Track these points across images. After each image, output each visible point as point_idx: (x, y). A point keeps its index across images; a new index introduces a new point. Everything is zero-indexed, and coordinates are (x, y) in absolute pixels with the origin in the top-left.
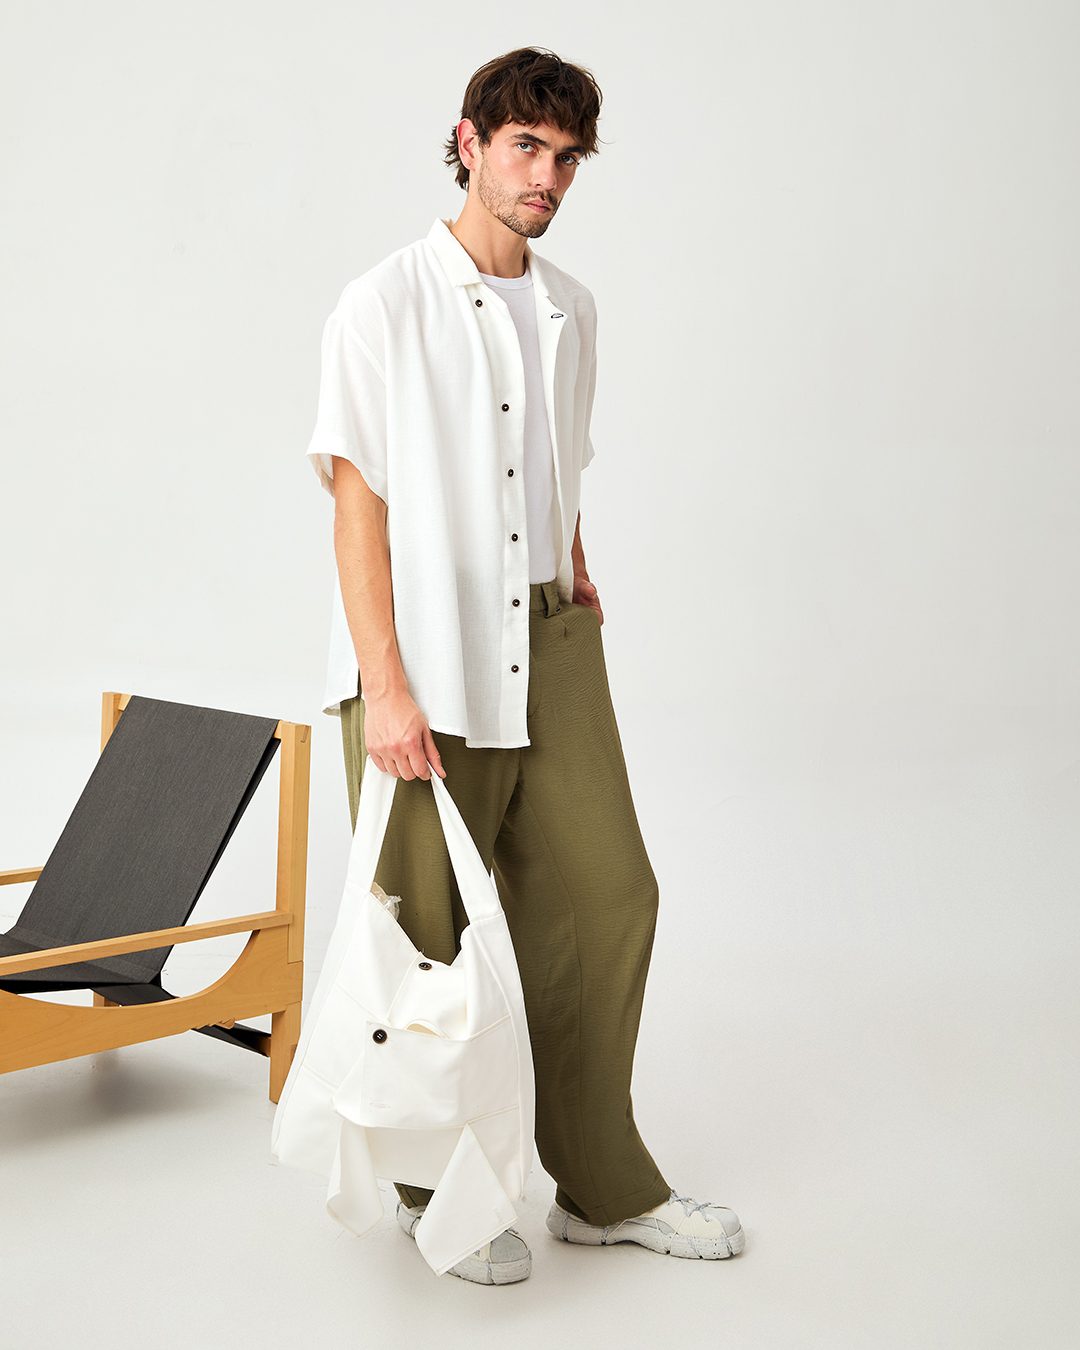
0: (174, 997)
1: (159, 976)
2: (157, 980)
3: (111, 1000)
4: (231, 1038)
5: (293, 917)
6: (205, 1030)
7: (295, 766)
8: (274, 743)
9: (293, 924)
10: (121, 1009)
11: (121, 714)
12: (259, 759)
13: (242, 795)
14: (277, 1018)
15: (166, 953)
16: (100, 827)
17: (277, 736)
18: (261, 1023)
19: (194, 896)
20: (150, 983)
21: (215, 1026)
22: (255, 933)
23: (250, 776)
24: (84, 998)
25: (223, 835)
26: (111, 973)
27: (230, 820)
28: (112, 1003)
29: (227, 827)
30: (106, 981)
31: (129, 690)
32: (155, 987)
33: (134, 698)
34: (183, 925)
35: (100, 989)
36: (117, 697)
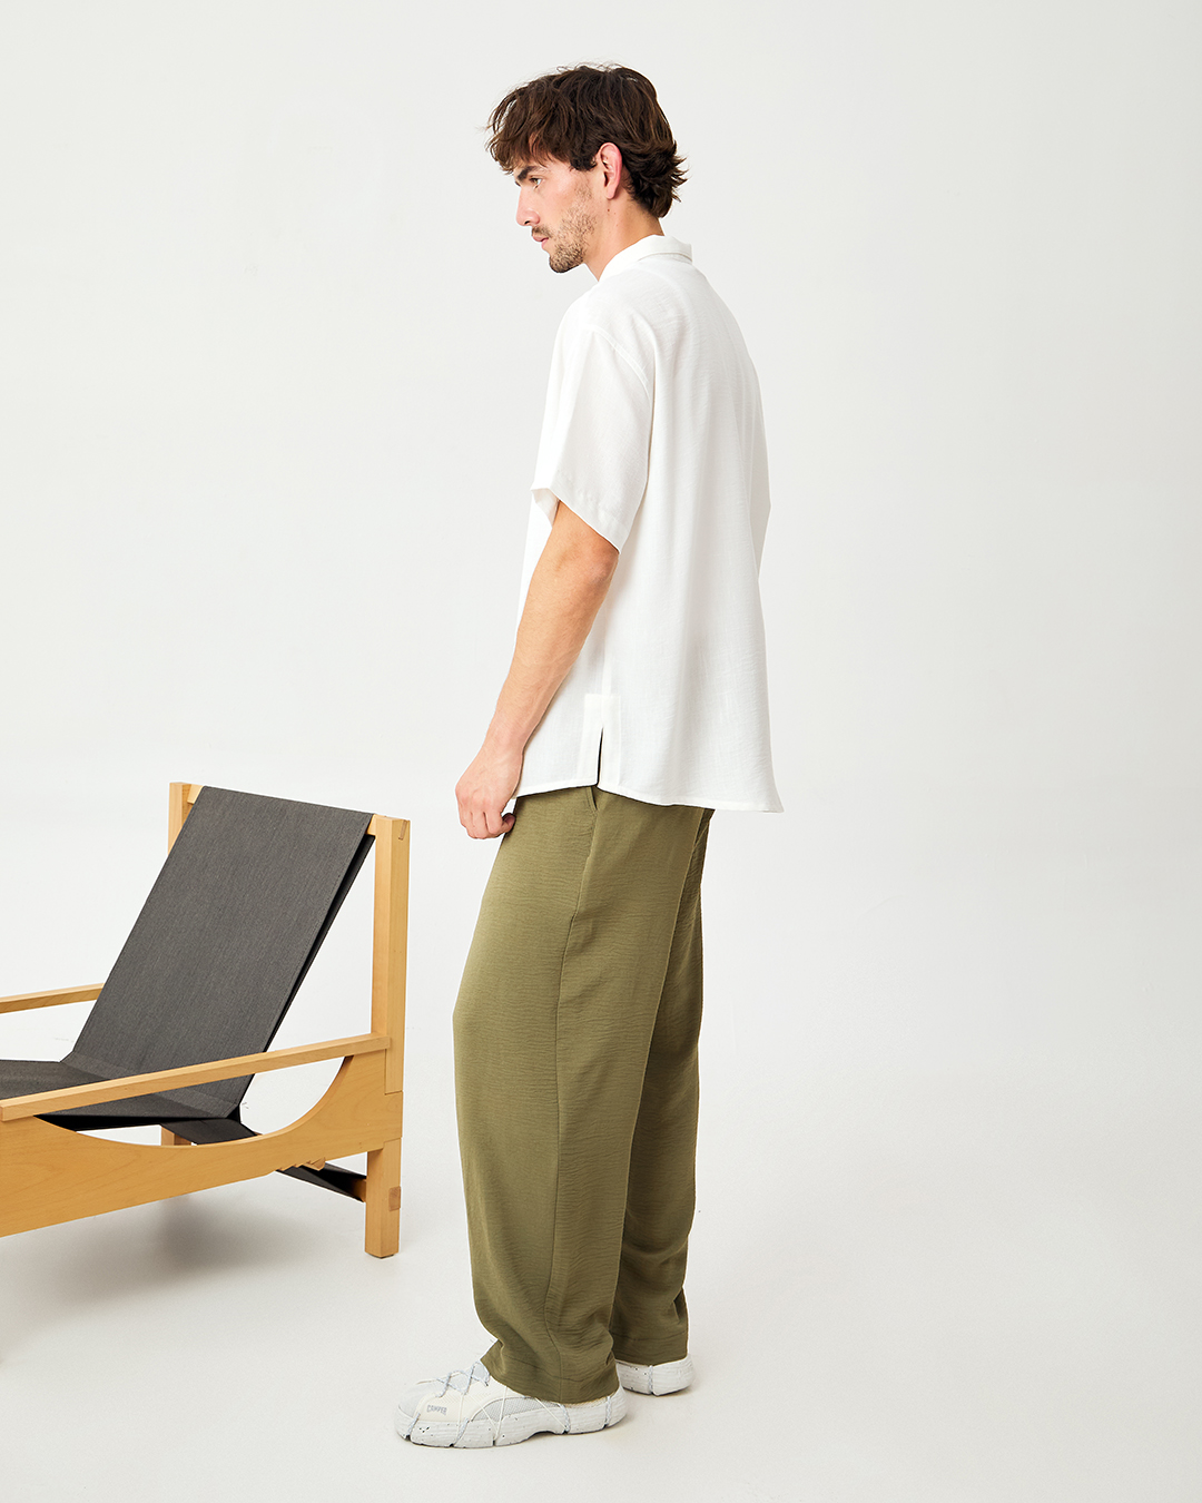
0: (254, 1134)
1: (238, 1109)
2: (235, 1115)
3: (182, 1137)
4: (320, 1180)
5: (391, 1040)
6: (292, 1172)
7: (392, 867)
8: (367, 840)
9: (391, 1049)
10: (194, 1148)
11: (191, 807)
12: (350, 859)
13: (331, 900)
14: (373, 1157)
15: (246, 1083)
16: (168, 938)
17: (371, 832)
18: (355, 1163)
19: (277, 1017)
20: (229, 1117)
21: (302, 1167)
22: (348, 1060)
23: (341, 879)
24: (151, 1135)
25: (310, 947)
26: (183, 1107)
27: (317, 930)
28: (183, 1140)
29: (314, 937)
30: (177, 1115)
31: (200, 779)
32: (233, 1123)
33: (205, 789)
34: (265, 1050)
35: (170, 1125)
36: (186, 788)
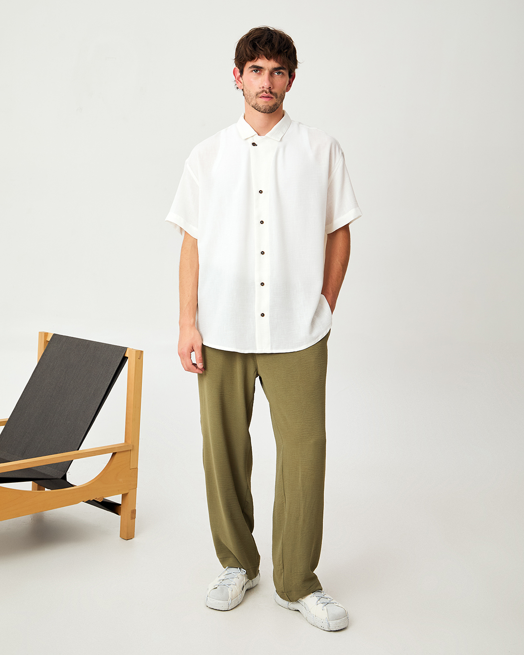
0: (72, 486)
1: (65, 475)
2: (65, 477)
3: (41, 485)
4: (101, 506)
5: (133, 446)
6: (89, 502)
7: (135, 371)
8: (125, 359)
9: (133, 449)
10: (47, 492)
11: (48, 343)
12: (117, 367)
13: (108, 385)
14: (124, 496)
15: (70, 463)
16: (37, 400)
17: (126, 355)
18: (117, 499)
19: (84, 435)
20: (61, 479)
21: (94, 500)
22: (114, 454)
23: (113, 376)
24: (27, 486)
25: (98, 405)
26: (42, 473)
27: (102, 397)
28: (42, 487)
29: (100, 400)
30: (39, 477)
31: (52, 331)
32: (63, 481)
33: (54, 335)
34: (78, 450)
35: (36, 481)
36: (46, 334)
